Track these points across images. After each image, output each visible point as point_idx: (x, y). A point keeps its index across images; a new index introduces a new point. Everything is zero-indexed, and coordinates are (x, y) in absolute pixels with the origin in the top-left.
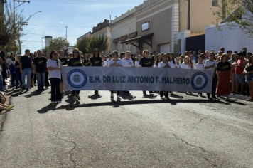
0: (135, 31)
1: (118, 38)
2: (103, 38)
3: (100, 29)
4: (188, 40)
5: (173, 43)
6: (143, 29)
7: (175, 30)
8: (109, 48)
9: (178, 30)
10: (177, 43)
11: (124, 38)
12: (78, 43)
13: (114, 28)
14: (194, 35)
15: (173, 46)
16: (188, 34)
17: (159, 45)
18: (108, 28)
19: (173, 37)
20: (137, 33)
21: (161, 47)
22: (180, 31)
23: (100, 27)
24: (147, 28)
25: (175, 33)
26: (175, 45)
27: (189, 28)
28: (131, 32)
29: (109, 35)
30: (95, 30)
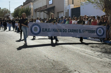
0: (46, 5)
1: (37, 9)
2: (28, 8)
3: (27, 4)
4: (73, 10)
5: (65, 11)
6: (50, 4)
7: (66, 4)
8: (32, 14)
9: (67, 4)
10: (67, 11)
11: (40, 9)
12: (15, 11)
13: (35, 3)
14: (75, 7)
15: (65, 13)
16: (72, 6)
17: (58, 13)
18: (31, 3)
19: (65, 8)
20: (46, 6)
21: (59, 13)
22: (68, 5)
23: (27, 2)
24: (52, 3)
25: (66, 6)
26: (66, 13)
27: (73, 4)
28: (43, 6)
29: (32, 7)
30: (25, 4)
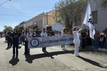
6: (35, 24)
23: (22, 23)
25: (44, 26)
27: (47, 24)
29: (25, 26)
